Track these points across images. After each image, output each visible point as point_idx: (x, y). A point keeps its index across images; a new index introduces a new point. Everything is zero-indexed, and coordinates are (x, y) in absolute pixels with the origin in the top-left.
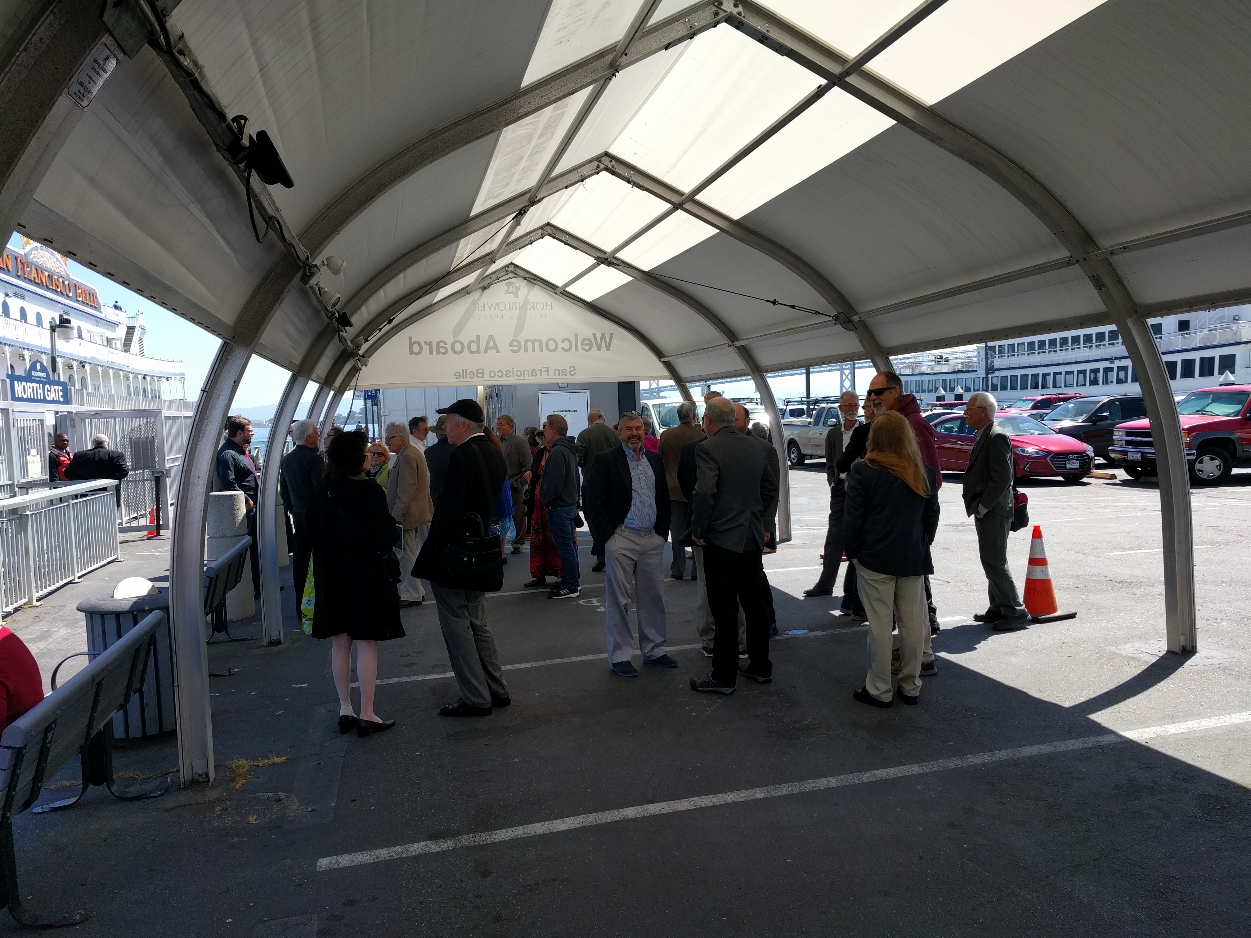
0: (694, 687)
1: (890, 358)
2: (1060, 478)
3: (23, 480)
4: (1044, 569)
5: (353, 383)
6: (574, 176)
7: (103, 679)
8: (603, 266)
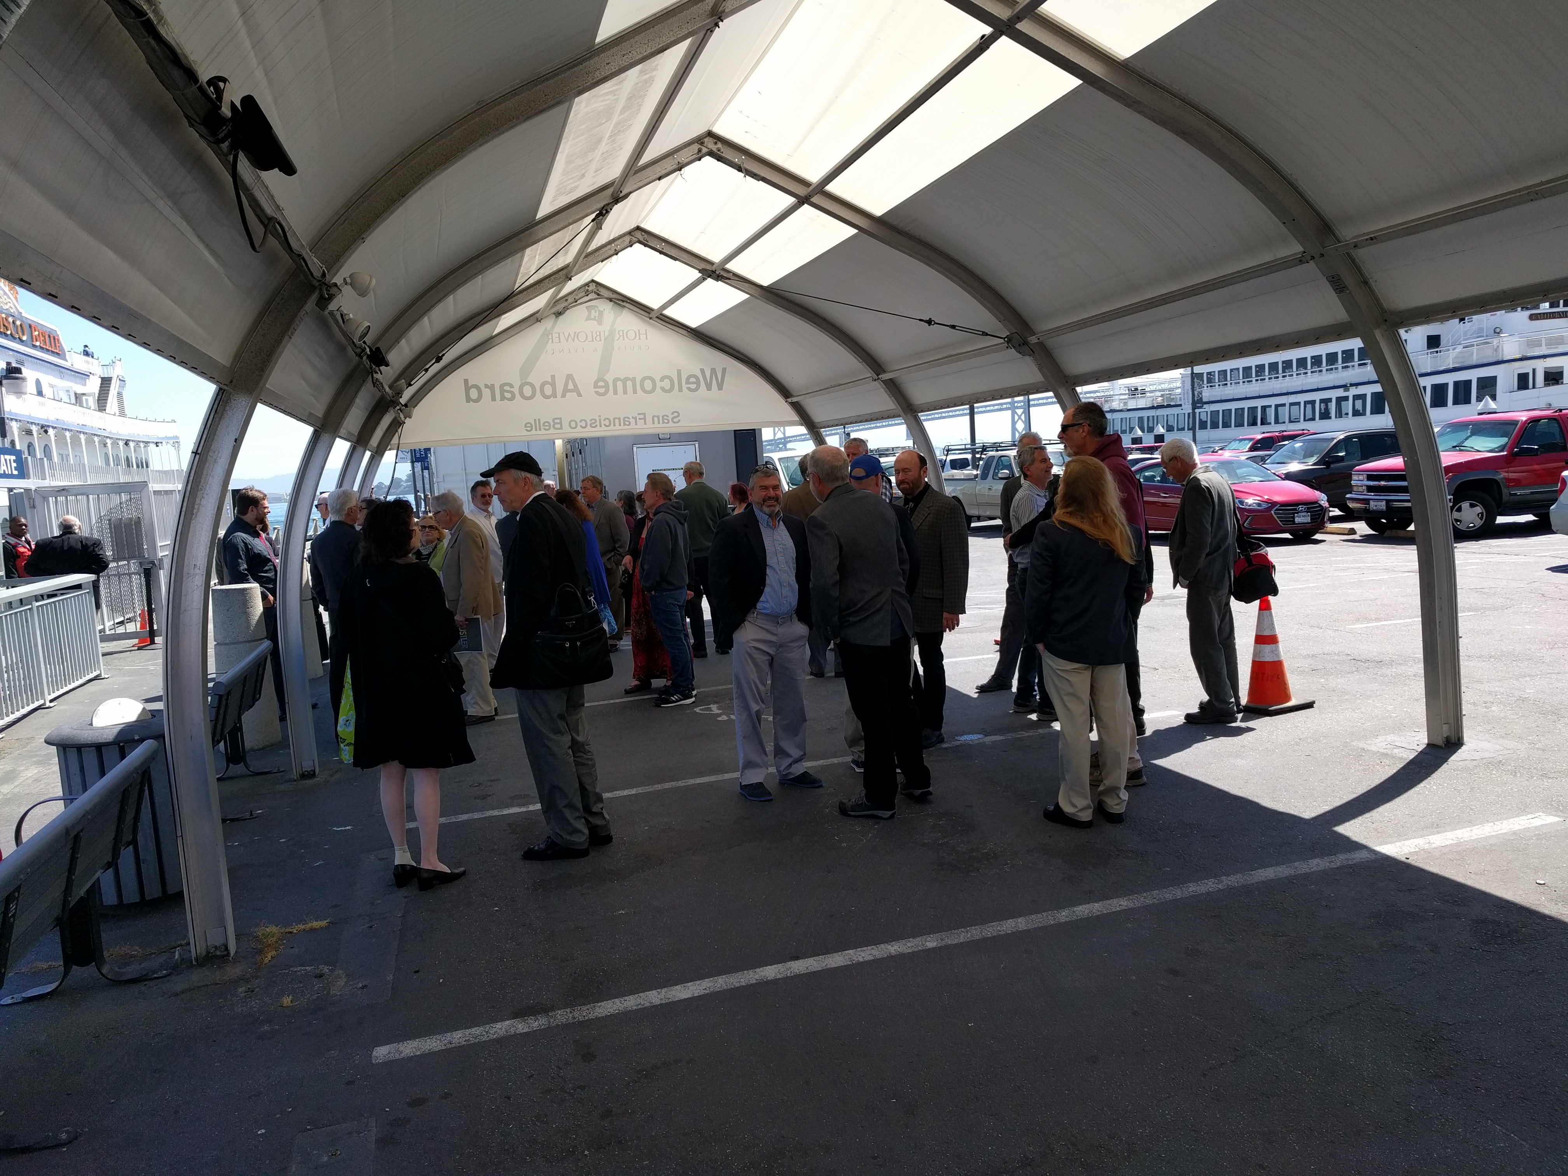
0: (844, 811)
1: (1079, 389)
2: (1287, 536)
4: (1274, 649)
5: (395, 441)
6: (669, 164)
7: (82, 831)
8: (710, 281)
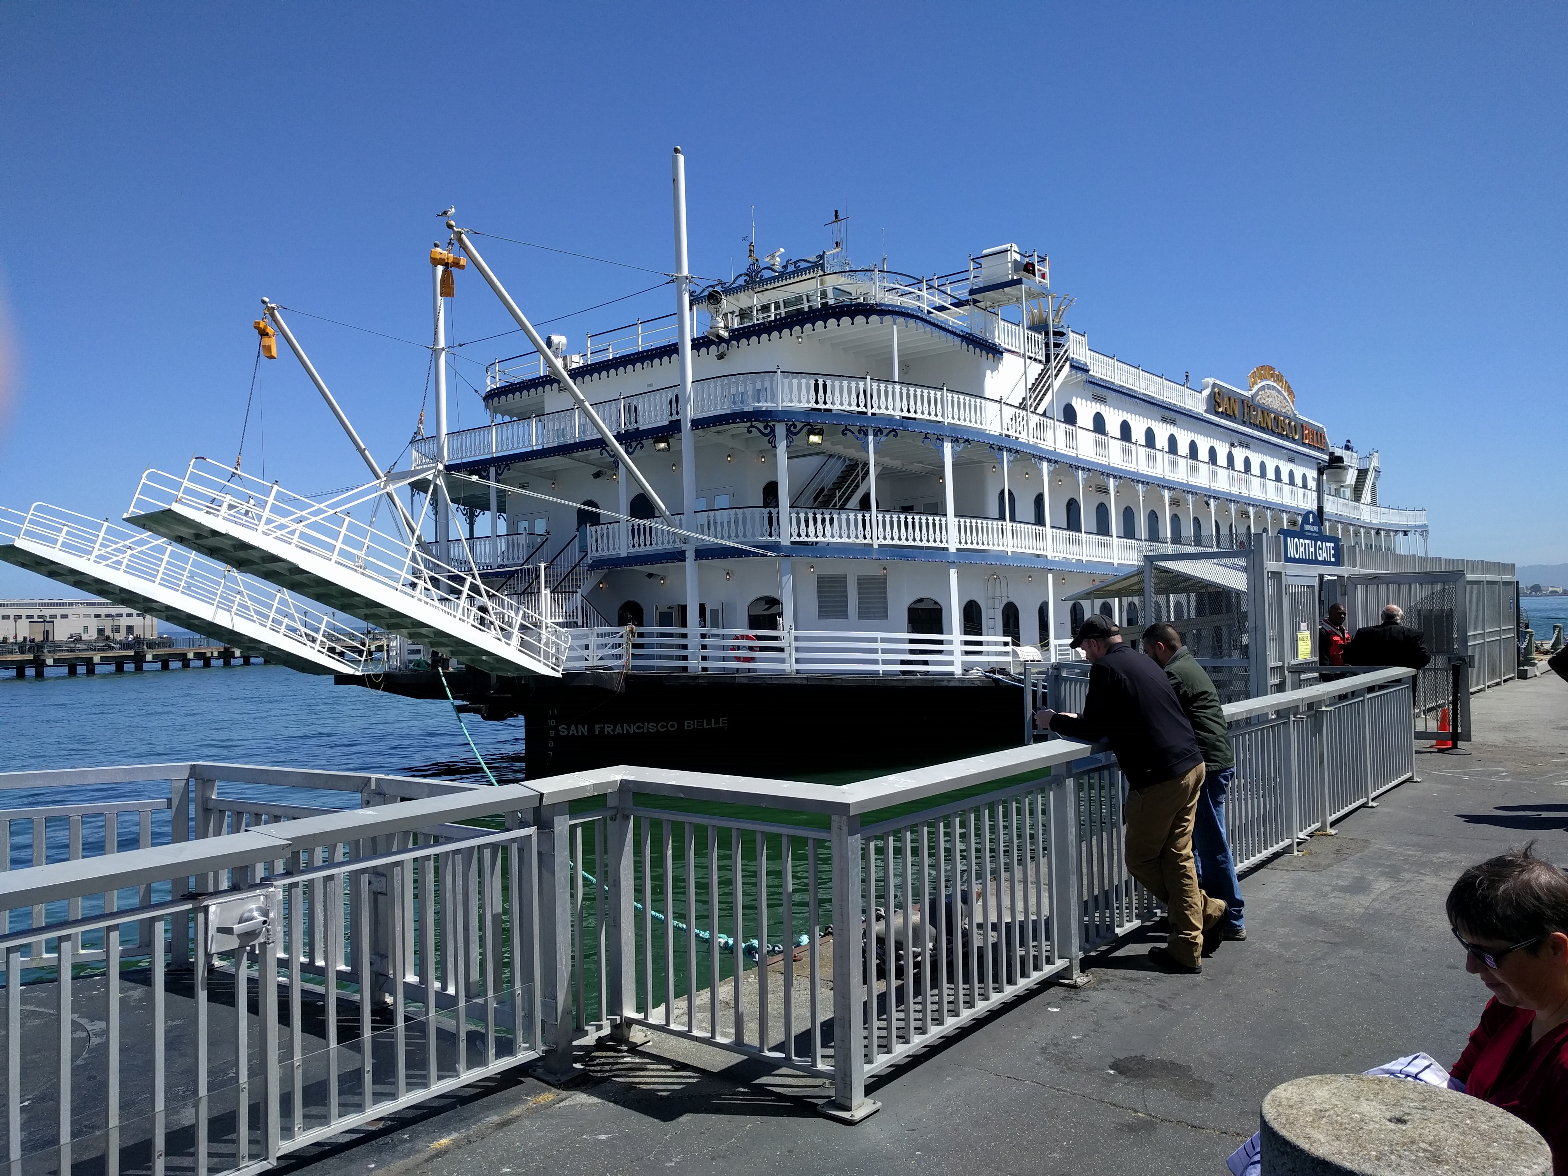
3: (1293, 662)
